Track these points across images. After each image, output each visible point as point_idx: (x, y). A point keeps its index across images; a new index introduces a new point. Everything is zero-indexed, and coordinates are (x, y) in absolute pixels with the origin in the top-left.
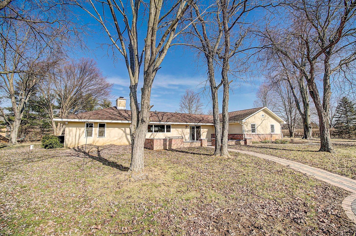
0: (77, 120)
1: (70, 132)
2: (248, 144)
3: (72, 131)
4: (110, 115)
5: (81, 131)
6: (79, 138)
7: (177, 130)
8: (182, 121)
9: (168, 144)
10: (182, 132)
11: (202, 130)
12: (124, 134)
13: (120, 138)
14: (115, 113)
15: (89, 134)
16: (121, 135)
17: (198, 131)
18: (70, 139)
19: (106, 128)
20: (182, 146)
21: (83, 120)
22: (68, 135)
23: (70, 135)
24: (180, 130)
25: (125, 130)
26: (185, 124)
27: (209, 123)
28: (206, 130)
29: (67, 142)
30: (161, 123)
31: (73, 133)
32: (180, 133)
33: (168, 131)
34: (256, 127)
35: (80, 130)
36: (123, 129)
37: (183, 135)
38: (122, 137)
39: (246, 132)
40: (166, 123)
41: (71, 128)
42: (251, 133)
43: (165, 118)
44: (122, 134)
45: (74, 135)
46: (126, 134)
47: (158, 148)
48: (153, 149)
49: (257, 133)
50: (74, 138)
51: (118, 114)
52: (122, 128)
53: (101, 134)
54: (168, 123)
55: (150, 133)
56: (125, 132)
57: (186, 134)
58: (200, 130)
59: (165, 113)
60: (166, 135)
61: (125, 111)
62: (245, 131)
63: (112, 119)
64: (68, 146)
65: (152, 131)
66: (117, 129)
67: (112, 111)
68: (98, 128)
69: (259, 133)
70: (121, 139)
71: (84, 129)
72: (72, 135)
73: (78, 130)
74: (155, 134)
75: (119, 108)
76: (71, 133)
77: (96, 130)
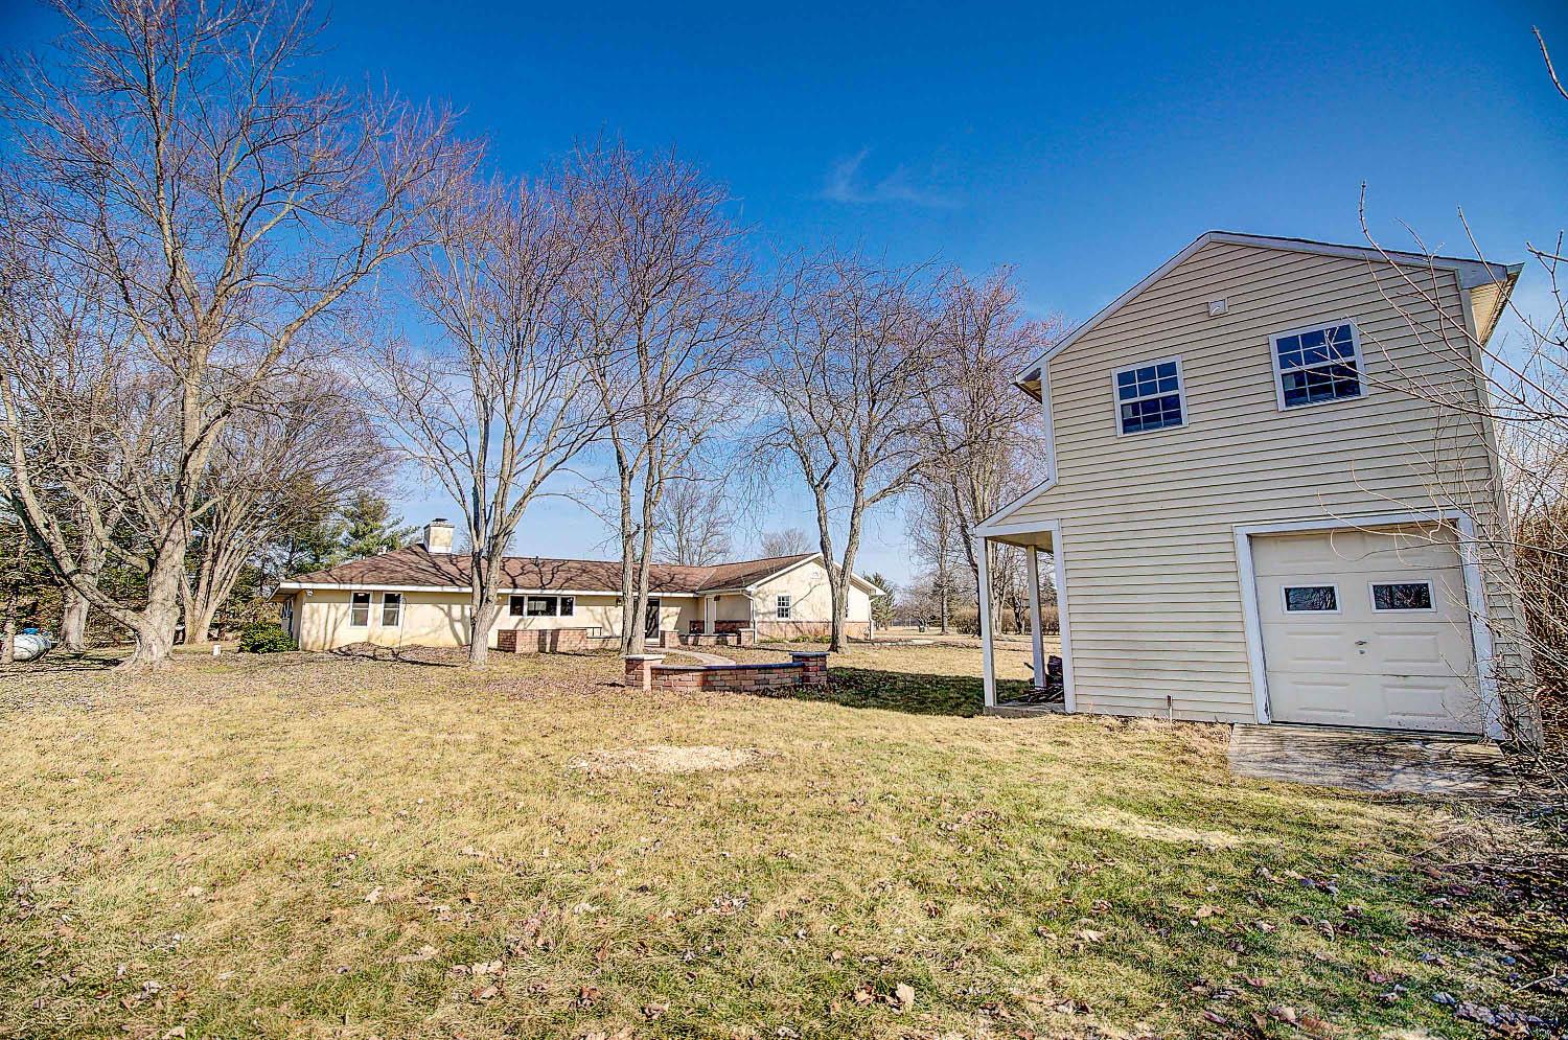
0: (334, 586)
1: (312, 615)
2: (743, 643)
3: (318, 611)
4: (412, 573)
5: (341, 612)
6: (335, 629)
7: (592, 611)
8: (606, 586)
9: (548, 640)
10: (604, 616)
11: (662, 609)
12: (447, 620)
13: (435, 631)
14: (424, 564)
15: (360, 620)
16: (438, 623)
17: (650, 612)
18: (314, 632)
19: (401, 605)
20: (582, 645)
21: (347, 587)
22: (308, 621)
23: (312, 622)
24: (599, 609)
25: (450, 608)
26: (613, 593)
27: (682, 590)
28: (677, 610)
29: (305, 640)
30: (546, 592)
31: (319, 616)
32: (599, 617)
33: (567, 611)
34: (791, 604)
35: (337, 609)
36: (446, 607)
37: (606, 623)
38: (440, 627)
39: (761, 616)
40: (559, 592)
41: (315, 605)
42: (774, 617)
43: (561, 577)
44: (442, 621)
45: (323, 621)
46: (452, 621)
47: (526, 650)
48: (514, 652)
49: (792, 619)
50: (323, 627)
51: (430, 569)
52: (441, 606)
53: (390, 619)
54: (566, 592)
55: (516, 618)
56: (449, 614)
57: (616, 622)
58: (658, 610)
59: (564, 562)
60: (559, 621)
61: (450, 558)
62: (758, 614)
63: (416, 582)
64: (308, 648)
65: (521, 613)
66: (428, 607)
67: (414, 557)
68: (383, 605)
69: (798, 618)
70: (438, 633)
71: (346, 608)
72: (317, 622)
73: (333, 609)
74: (529, 621)
75: (433, 549)
76: (316, 616)
77: (376, 610)
